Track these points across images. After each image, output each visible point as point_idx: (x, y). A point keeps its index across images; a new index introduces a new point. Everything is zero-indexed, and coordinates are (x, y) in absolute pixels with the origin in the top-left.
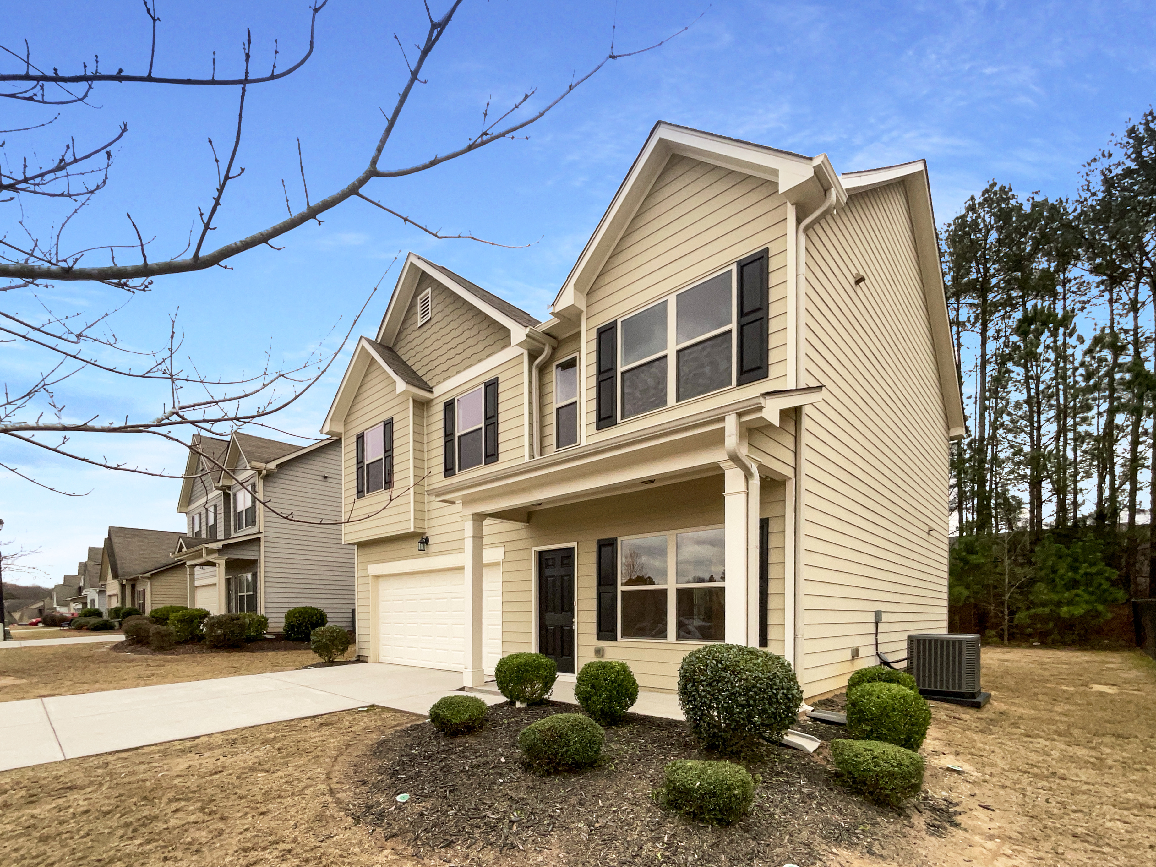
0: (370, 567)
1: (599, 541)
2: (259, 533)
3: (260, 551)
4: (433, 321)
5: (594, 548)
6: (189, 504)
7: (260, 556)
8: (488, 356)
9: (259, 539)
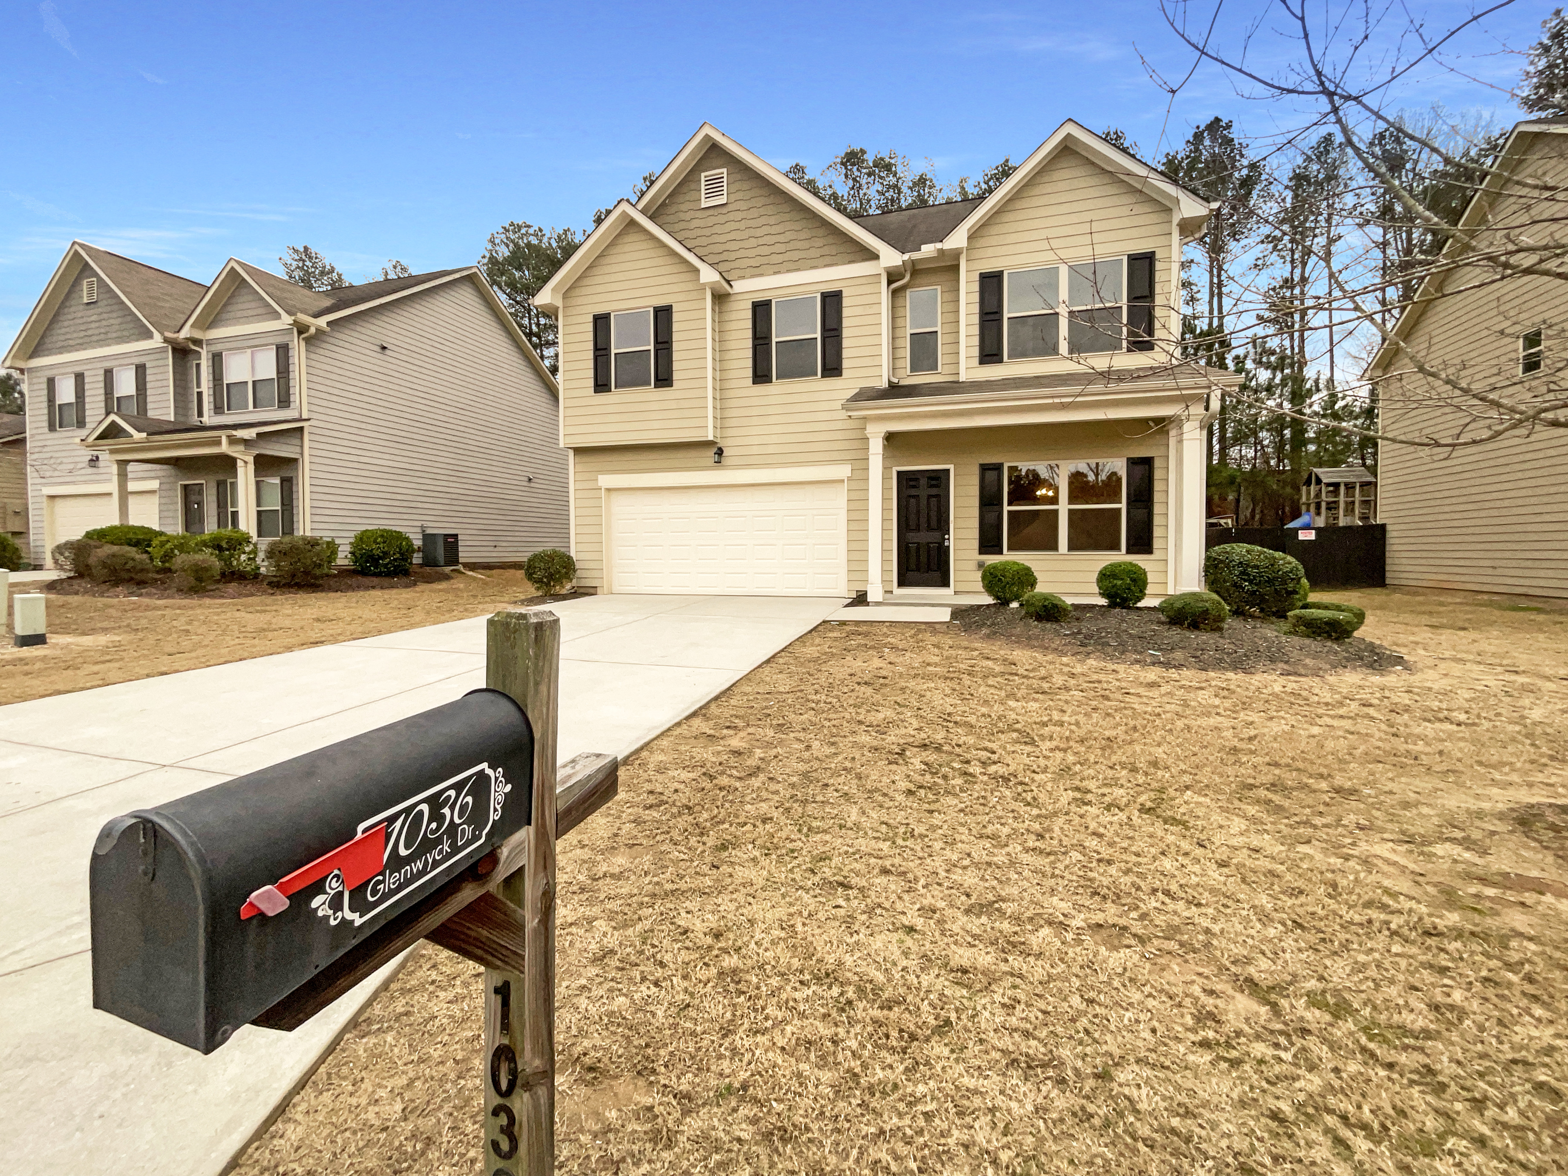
0: (600, 477)
1: (981, 465)
2: (300, 420)
3: (302, 447)
4: (730, 207)
5: (976, 471)
6: (34, 354)
7: (302, 454)
8: (826, 266)
9: (301, 429)
